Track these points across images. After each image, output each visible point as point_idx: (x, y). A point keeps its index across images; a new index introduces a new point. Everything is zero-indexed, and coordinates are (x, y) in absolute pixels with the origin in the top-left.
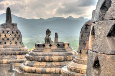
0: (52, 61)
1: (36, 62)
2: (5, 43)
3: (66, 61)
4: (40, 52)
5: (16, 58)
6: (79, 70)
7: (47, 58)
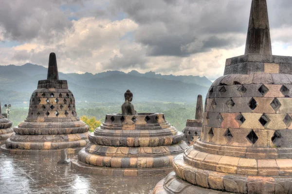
0: (139, 146)
1: (110, 147)
2: (48, 114)
3: (163, 145)
4: (116, 129)
5: (67, 140)
6: (215, 165)
7: (130, 140)
